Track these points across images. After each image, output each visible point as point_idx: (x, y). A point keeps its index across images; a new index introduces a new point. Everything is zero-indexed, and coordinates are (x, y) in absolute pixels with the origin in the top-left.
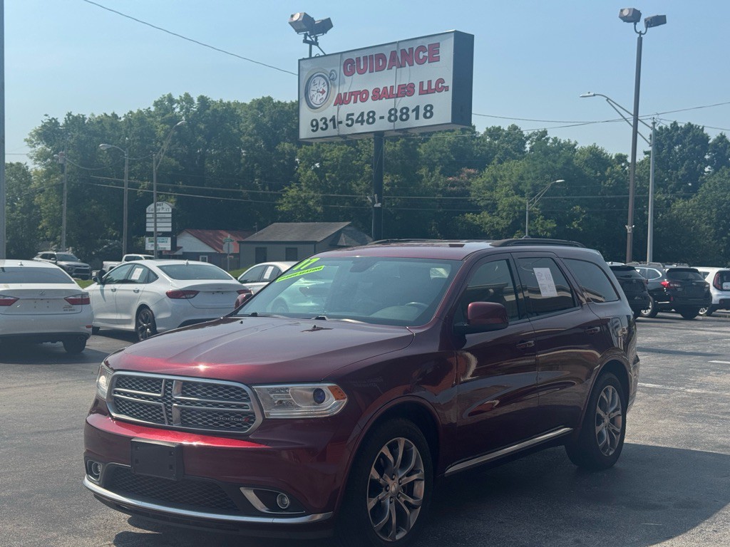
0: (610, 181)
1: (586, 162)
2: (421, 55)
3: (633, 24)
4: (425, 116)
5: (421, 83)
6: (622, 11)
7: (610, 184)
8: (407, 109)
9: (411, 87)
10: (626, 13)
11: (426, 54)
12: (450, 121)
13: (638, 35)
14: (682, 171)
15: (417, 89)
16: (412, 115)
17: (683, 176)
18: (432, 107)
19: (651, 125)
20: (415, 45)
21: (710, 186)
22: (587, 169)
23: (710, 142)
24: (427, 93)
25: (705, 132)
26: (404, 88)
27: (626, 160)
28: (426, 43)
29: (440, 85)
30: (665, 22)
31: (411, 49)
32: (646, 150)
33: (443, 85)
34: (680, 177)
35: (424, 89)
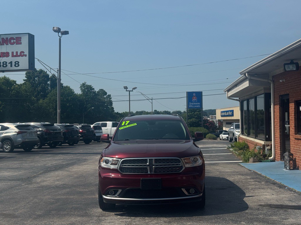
0: (14, 91)
1: (3, 83)
2: (12, 41)
3: (57, 33)
4: (15, 66)
5: (13, 53)
6: (54, 28)
7: (14, 93)
8: (6, 63)
9: (7, 53)
10: (55, 29)
11: (15, 41)
12: (28, 69)
13: (59, 38)
14: (39, 88)
15: (10, 54)
16: (9, 65)
17: (40, 90)
18: (18, 62)
19: (57, 71)
20: (9, 37)
21: (52, 94)
22: (4, 86)
23: (50, 77)
24: (16, 57)
25: (47, 73)
26: (4, 54)
27: (16, 83)
28: (14, 37)
29: (22, 54)
30: (68, 34)
31: (7, 38)
32: (24, 79)
33: (24, 54)
34: (39, 91)
35: (14, 55)
